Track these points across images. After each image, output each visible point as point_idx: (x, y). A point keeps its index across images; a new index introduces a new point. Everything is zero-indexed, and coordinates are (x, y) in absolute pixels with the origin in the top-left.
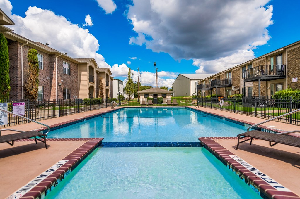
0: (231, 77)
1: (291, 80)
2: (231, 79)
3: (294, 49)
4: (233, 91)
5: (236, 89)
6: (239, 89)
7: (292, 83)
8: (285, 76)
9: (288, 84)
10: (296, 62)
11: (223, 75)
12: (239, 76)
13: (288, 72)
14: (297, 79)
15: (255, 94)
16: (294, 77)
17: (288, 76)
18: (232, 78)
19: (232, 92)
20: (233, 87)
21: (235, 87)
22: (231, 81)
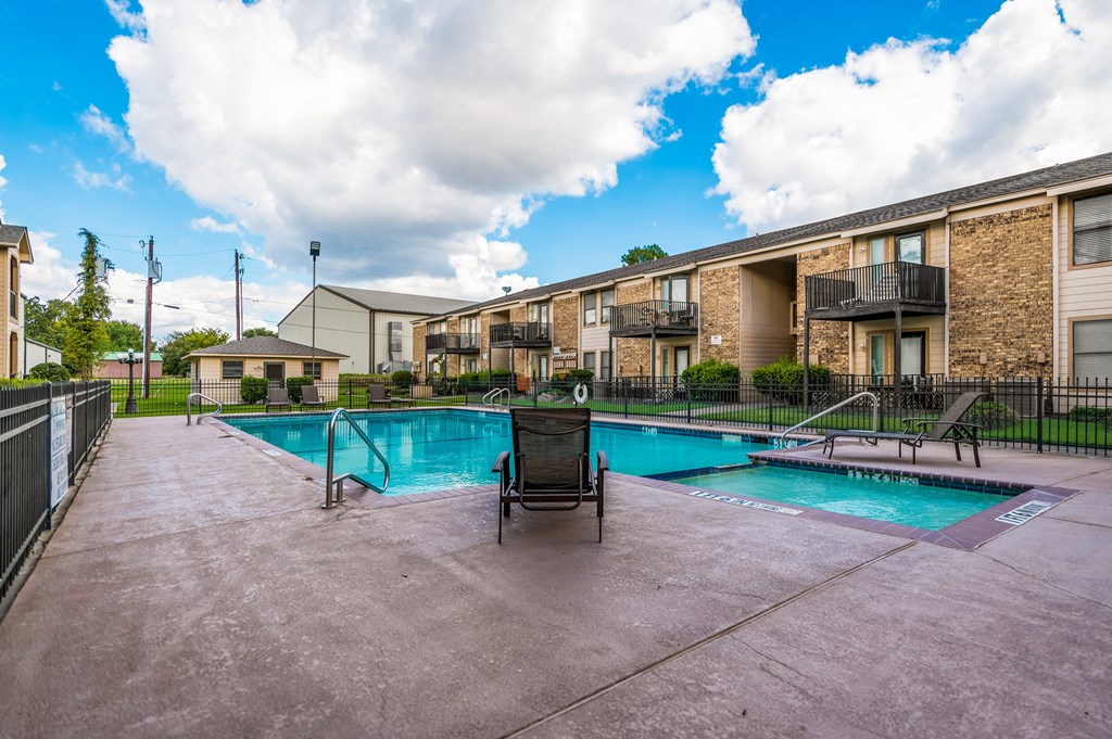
0: (548, 319)
1: (708, 339)
2: (548, 324)
3: (715, 271)
4: (555, 360)
5: (565, 355)
6: (574, 355)
7: (710, 346)
8: (696, 329)
9: (702, 350)
10: (718, 300)
11: (520, 308)
12: (576, 319)
13: (702, 320)
14: (720, 337)
15: (621, 371)
16: (715, 333)
17: (703, 331)
18: (551, 321)
19: (551, 362)
20: (556, 350)
21: (561, 350)
22: (547, 329)
